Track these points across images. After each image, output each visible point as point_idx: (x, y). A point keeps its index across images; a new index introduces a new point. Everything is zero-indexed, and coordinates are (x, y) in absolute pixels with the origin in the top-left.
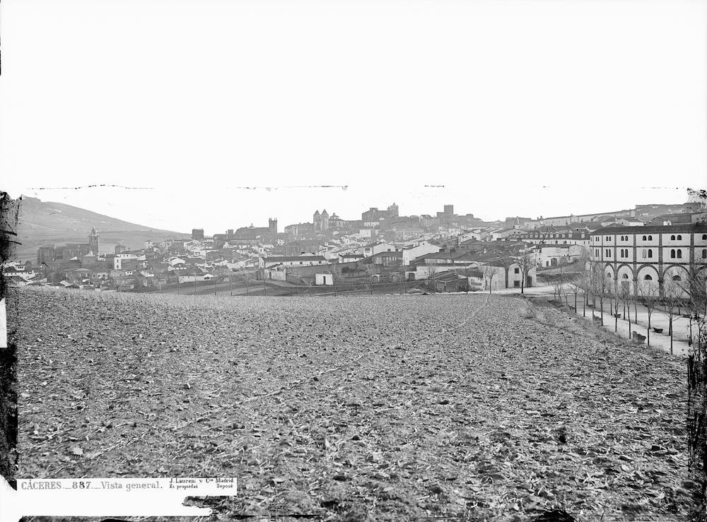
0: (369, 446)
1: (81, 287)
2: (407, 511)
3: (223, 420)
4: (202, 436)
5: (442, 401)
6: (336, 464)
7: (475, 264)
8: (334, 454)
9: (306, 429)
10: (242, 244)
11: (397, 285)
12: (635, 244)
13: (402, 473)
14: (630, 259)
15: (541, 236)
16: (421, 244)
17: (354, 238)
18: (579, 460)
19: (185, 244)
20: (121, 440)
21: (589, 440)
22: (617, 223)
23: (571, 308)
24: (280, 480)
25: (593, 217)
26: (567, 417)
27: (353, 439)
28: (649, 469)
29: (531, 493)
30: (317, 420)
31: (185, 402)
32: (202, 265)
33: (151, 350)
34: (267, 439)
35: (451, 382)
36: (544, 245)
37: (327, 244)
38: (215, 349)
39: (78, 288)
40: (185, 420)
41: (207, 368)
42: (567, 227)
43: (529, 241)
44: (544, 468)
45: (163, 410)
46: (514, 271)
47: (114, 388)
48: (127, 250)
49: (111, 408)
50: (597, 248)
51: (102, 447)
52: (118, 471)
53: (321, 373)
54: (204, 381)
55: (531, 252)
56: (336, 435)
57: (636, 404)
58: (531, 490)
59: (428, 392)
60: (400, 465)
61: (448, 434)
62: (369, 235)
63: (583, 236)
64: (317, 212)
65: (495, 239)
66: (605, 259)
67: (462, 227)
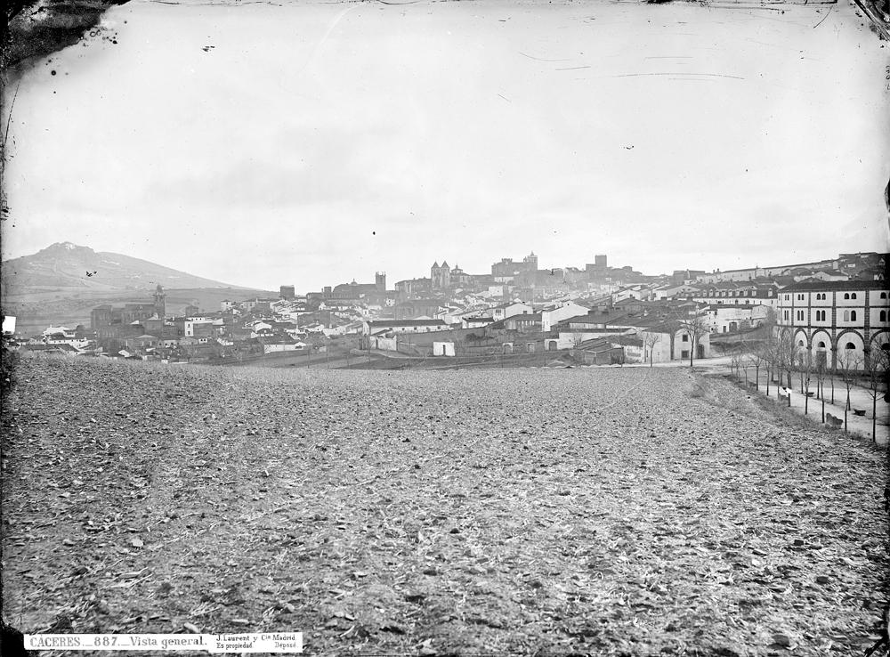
0: (469, 540)
1: (145, 358)
2: (500, 605)
3: (304, 511)
4: (279, 527)
5: (563, 491)
6: (428, 557)
7: (633, 330)
8: (426, 548)
9: (399, 522)
10: (342, 305)
11: (534, 356)
12: (834, 303)
13: (501, 568)
14: (828, 323)
15: (717, 294)
16: (565, 304)
17: (481, 298)
18: (705, 555)
19: (272, 304)
20: (187, 532)
21: (725, 533)
22: (813, 277)
23: (751, 384)
24: (362, 574)
25: (784, 269)
26: (706, 510)
27: (452, 532)
28: (783, 564)
29: (643, 588)
30: (413, 512)
31: (261, 491)
32: (292, 331)
33: (225, 433)
34: (352, 532)
35: (578, 471)
36: (720, 305)
37: (447, 305)
38: (301, 432)
39: (141, 359)
40: (261, 511)
41: (290, 454)
42: (751, 282)
43: (701, 301)
44: (663, 563)
45: (236, 500)
46: (681, 338)
47: (180, 476)
48: (200, 312)
49: (177, 497)
50: (787, 309)
51: (165, 539)
52: (182, 564)
53: (425, 459)
54: (285, 468)
55: (704, 314)
56: (433, 528)
57: (792, 495)
58: (643, 585)
59: (548, 482)
60: (501, 559)
61: (563, 528)
62: (501, 294)
63: (770, 294)
64: (436, 264)
65: (658, 298)
66: (797, 323)
67: (618, 283)
